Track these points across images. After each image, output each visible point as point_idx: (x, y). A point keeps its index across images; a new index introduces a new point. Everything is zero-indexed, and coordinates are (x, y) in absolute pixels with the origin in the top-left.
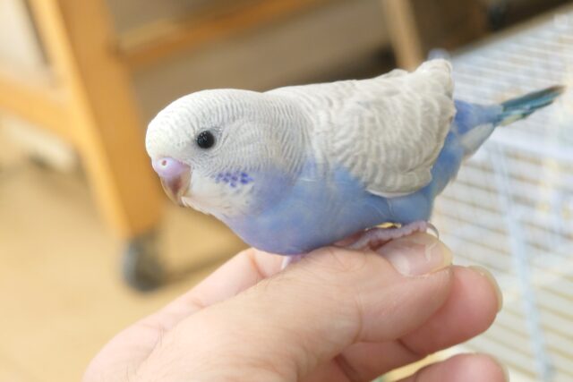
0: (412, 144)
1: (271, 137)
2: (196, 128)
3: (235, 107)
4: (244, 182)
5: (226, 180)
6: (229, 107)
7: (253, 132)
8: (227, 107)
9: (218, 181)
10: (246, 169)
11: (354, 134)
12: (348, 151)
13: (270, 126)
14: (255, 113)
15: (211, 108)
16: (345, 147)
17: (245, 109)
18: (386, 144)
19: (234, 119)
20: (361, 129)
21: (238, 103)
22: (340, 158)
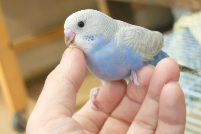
0: (149, 47)
1: (102, 25)
2: (78, 20)
3: (91, 14)
4: (92, 40)
5: (86, 39)
6: (89, 14)
7: (96, 22)
8: (88, 14)
9: (83, 39)
10: (93, 35)
11: (132, 36)
12: (128, 41)
13: (102, 21)
14: (97, 16)
15: (83, 14)
16: (128, 39)
17: (94, 15)
18: (141, 43)
19: (90, 18)
20: (135, 36)
21: (92, 13)
22: (125, 42)
